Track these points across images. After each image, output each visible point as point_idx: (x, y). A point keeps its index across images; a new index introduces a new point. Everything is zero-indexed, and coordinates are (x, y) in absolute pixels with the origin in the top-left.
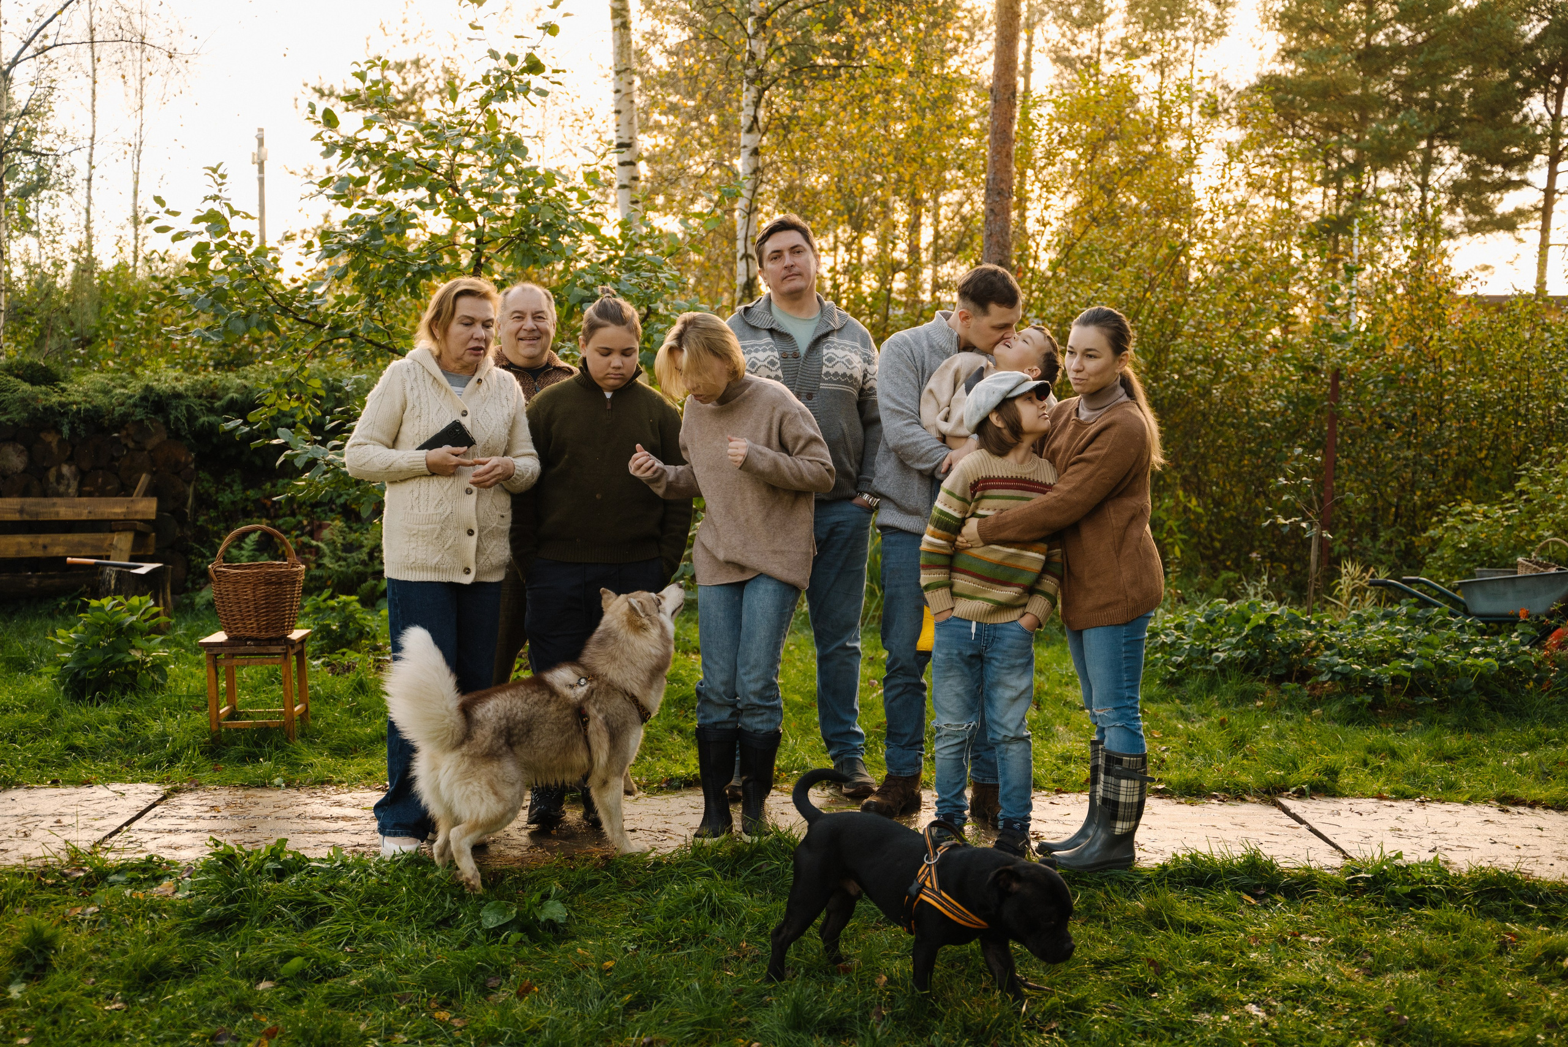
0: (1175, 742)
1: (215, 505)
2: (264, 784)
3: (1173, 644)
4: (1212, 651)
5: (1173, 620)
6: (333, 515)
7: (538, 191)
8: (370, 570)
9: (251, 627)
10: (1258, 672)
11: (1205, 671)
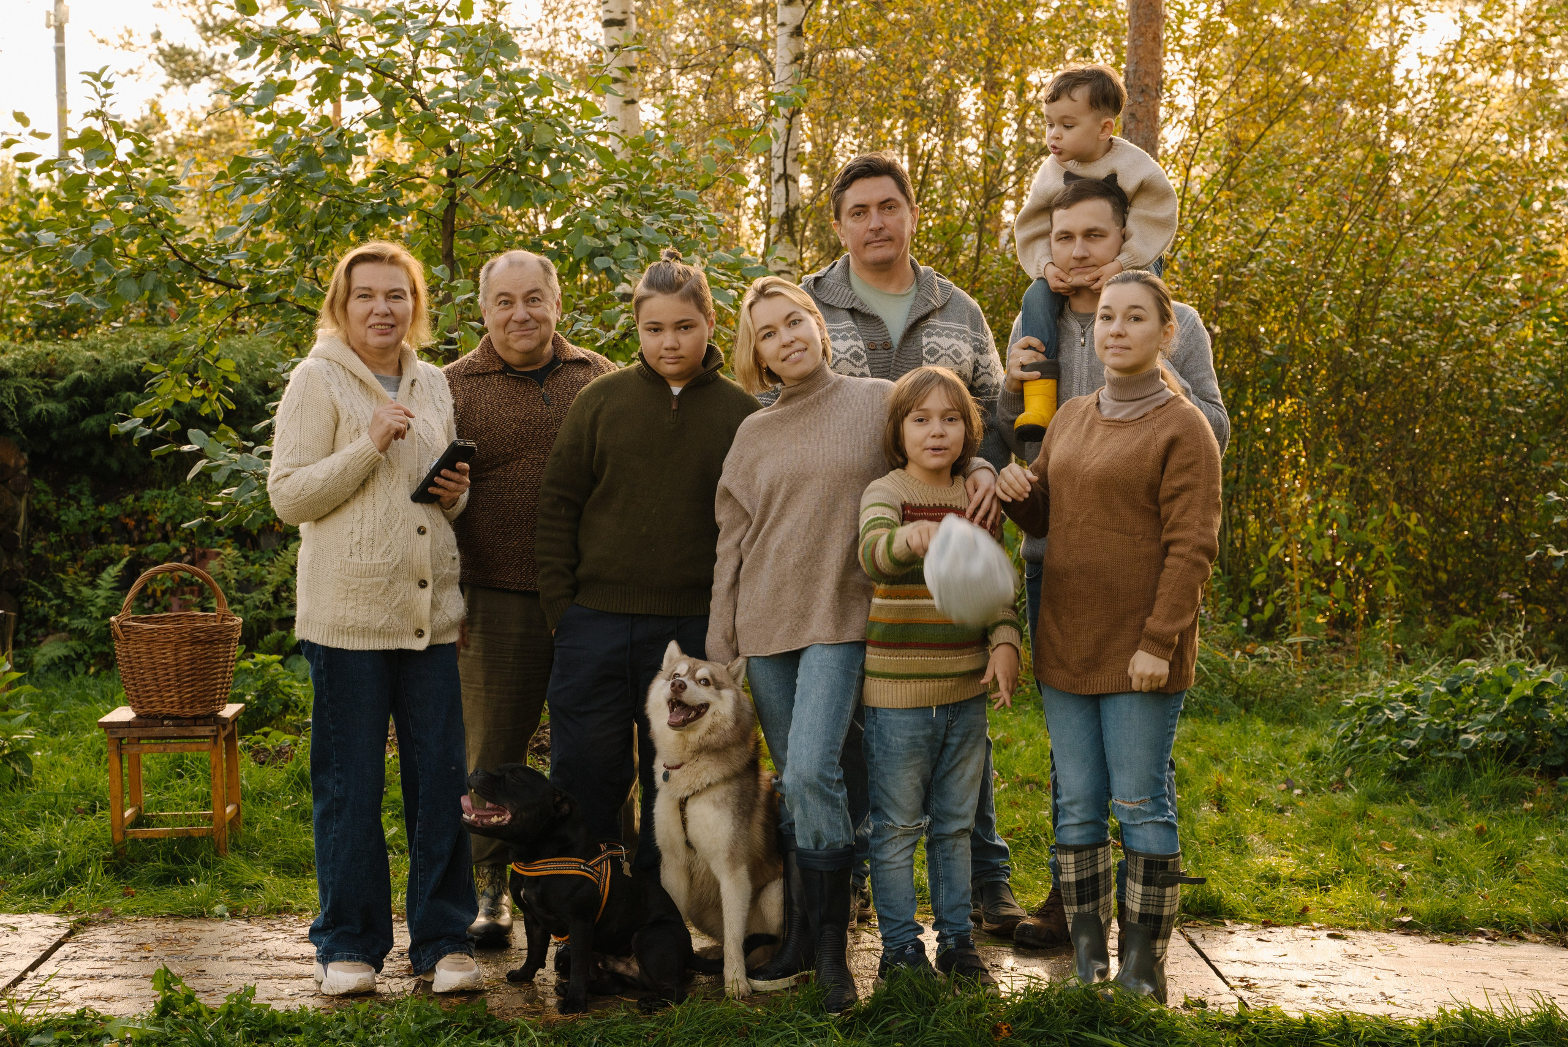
0: (1417, 859)
1: (56, 526)
2: (201, 914)
3: (1403, 721)
4: (1457, 732)
5: (1399, 690)
6: (221, 540)
7: (528, 102)
8: (275, 616)
9: (170, 702)
10: (1523, 762)
11: (1450, 760)
